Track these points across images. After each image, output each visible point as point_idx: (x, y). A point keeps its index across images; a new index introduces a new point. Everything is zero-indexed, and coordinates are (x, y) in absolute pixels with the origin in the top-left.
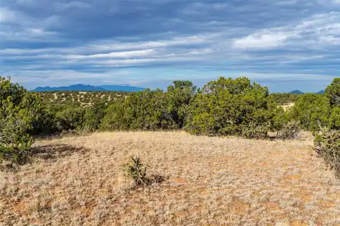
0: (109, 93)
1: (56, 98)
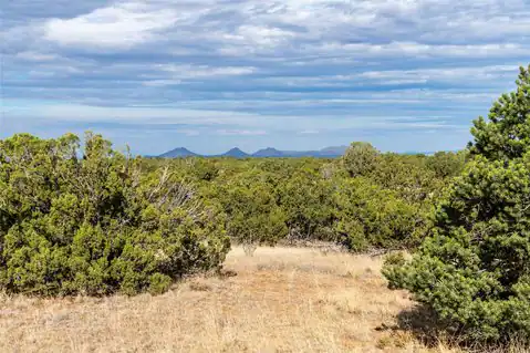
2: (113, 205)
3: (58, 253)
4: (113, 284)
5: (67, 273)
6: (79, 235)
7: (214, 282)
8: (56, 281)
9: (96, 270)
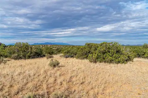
0: (57, 45)
1: (41, 47)
2: (118, 52)
3: (111, 58)
4: (119, 62)
5: (112, 60)
6: (114, 56)
7: (132, 62)
8: (111, 61)
9: (117, 60)
